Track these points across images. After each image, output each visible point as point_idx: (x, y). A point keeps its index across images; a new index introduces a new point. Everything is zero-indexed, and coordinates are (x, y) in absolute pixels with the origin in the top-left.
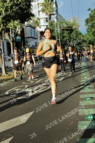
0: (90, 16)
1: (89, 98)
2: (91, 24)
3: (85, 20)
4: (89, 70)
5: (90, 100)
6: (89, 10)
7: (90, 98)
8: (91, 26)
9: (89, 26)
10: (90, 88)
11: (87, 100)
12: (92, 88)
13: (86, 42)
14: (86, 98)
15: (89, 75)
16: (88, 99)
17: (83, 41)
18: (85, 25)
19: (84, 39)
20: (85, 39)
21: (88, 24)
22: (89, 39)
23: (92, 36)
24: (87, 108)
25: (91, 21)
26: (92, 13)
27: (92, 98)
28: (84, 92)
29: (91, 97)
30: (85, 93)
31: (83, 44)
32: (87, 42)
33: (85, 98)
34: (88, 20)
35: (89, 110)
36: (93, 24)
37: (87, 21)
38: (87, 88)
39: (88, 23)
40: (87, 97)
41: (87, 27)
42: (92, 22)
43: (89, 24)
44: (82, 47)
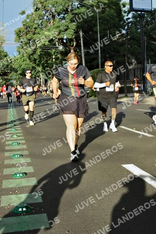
0: (24, 25)
1: (21, 175)
2: (25, 40)
3: (15, 31)
4: (21, 124)
5: (21, 178)
6: (23, 13)
7: (22, 173)
8: (26, 44)
9: (21, 42)
10: (22, 155)
11: (16, 179)
12: (27, 156)
13: (16, 71)
14: (15, 174)
15: (21, 131)
16: (18, 175)
17: (11, 70)
18: (15, 41)
19: (13, 67)
20: (15, 66)
21: (20, 39)
22: (22, 67)
23: (28, 61)
24: (17, 194)
25: (27, 34)
26: (28, 20)
27: (26, 173)
28: (11, 163)
29: (24, 171)
30: (13, 166)
31: (10, 75)
32: (19, 72)
33: (13, 175)
34: (20, 32)
35: (20, 196)
36: (29, 40)
37: (19, 34)
38: (16, 156)
39: (20, 37)
40: (16, 172)
41: (18, 45)
42: (29, 36)
43: (22, 40)
44: (10, 80)
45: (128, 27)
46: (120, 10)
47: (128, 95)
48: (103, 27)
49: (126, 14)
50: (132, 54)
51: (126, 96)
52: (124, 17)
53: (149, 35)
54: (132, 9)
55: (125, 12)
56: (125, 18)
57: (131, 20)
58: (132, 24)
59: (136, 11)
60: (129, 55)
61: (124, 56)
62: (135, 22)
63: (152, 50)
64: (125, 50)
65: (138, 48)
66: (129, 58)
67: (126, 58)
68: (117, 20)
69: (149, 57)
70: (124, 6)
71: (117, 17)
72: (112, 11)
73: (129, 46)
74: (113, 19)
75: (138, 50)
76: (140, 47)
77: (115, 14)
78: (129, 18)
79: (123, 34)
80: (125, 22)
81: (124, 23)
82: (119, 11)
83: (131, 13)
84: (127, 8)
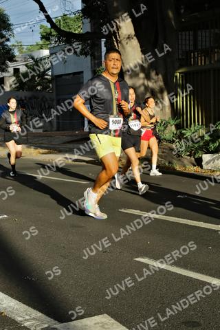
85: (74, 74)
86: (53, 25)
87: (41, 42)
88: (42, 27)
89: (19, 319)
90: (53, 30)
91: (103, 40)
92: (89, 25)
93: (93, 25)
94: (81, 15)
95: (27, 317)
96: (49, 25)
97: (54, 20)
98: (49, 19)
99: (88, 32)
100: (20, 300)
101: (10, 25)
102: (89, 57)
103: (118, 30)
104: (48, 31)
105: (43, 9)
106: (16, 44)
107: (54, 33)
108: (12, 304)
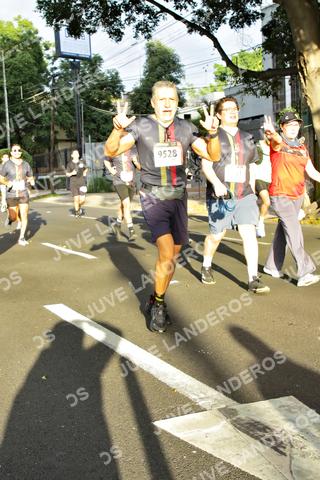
45: (54, 81)
46: (41, 54)
47: (56, 192)
48: (13, 80)
49: (51, 61)
50: (62, 126)
51: (54, 194)
52: (46, 65)
53: (88, 97)
54: (59, 54)
55: (49, 58)
56: (49, 68)
57: (58, 71)
58: (60, 78)
59: (67, 57)
60: (57, 128)
61: (48, 128)
62: (65, 75)
63: (94, 121)
64: (50, 119)
65: (71, 116)
66: (56, 132)
67: (52, 132)
68: (36, 69)
69: (89, 131)
70: (47, 49)
71: (35, 65)
72: (28, 55)
73: (56, 113)
74: (29, 68)
75: (69, 119)
76: (73, 115)
77: (32, 61)
78: (56, 68)
79: (46, 94)
80: (48, 74)
81: (46, 75)
82: (38, 56)
83: (59, 59)
84: (51, 51)
85: (253, 118)
86: (229, 63)
87: (215, 84)
88: (216, 66)
89: (192, 397)
90: (228, 69)
91: (287, 79)
92: (271, 60)
93: (276, 60)
94: (262, 49)
95: (202, 396)
96: (224, 64)
97: (230, 58)
98: (224, 57)
99: (269, 70)
100: (193, 376)
101: (180, 66)
102: (271, 97)
103: (305, 64)
104: (223, 70)
105: (217, 45)
106: (187, 87)
107: (230, 72)
108: (184, 380)
